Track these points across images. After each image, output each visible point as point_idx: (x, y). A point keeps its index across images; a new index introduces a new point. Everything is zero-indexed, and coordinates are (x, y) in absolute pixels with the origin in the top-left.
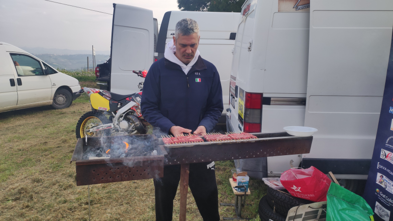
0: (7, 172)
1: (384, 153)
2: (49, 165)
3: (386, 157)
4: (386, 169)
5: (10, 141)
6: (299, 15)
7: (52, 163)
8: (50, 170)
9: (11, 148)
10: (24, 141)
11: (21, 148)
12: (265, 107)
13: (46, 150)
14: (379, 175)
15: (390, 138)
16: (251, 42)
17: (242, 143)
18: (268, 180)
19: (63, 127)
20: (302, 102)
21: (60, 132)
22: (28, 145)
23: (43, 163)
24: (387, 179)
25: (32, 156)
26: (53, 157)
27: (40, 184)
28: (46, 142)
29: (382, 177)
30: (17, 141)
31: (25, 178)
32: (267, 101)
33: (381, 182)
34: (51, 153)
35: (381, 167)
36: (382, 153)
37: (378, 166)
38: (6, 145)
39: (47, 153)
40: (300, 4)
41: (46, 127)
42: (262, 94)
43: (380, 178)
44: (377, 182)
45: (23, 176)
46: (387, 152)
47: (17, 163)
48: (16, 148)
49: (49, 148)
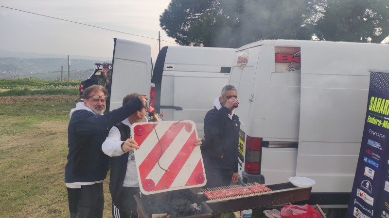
0: (19, 201)
1: (359, 192)
2: (58, 193)
3: (361, 195)
4: (360, 205)
5: (10, 167)
6: (292, 75)
7: (60, 192)
8: (62, 199)
9: (15, 175)
10: (25, 167)
11: (24, 174)
12: (264, 150)
13: (50, 177)
14: (355, 209)
15: (364, 181)
16: (253, 95)
17: (262, 196)
18: (268, 212)
19: (57, 150)
20: (295, 145)
21: (57, 155)
22: (31, 171)
23: (52, 191)
24: (361, 213)
25: (38, 183)
26: (59, 185)
27: (57, 214)
28: (47, 168)
29: (358, 211)
30: (18, 167)
31: (40, 207)
32: (266, 144)
33: (357, 215)
34: (56, 180)
35: (357, 202)
36: (358, 192)
37: (355, 202)
38: (8, 171)
39: (52, 180)
40: (292, 66)
41: (41, 150)
42: (262, 139)
43: (356, 211)
44: (354, 215)
45: (37, 206)
46: (362, 192)
47: (26, 192)
48: (20, 175)
49: (53, 174)
